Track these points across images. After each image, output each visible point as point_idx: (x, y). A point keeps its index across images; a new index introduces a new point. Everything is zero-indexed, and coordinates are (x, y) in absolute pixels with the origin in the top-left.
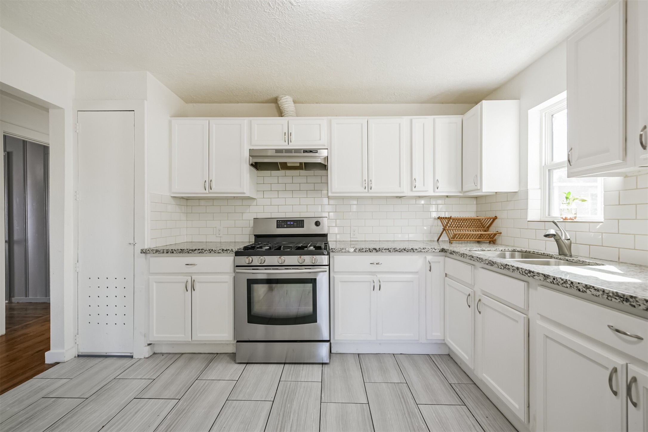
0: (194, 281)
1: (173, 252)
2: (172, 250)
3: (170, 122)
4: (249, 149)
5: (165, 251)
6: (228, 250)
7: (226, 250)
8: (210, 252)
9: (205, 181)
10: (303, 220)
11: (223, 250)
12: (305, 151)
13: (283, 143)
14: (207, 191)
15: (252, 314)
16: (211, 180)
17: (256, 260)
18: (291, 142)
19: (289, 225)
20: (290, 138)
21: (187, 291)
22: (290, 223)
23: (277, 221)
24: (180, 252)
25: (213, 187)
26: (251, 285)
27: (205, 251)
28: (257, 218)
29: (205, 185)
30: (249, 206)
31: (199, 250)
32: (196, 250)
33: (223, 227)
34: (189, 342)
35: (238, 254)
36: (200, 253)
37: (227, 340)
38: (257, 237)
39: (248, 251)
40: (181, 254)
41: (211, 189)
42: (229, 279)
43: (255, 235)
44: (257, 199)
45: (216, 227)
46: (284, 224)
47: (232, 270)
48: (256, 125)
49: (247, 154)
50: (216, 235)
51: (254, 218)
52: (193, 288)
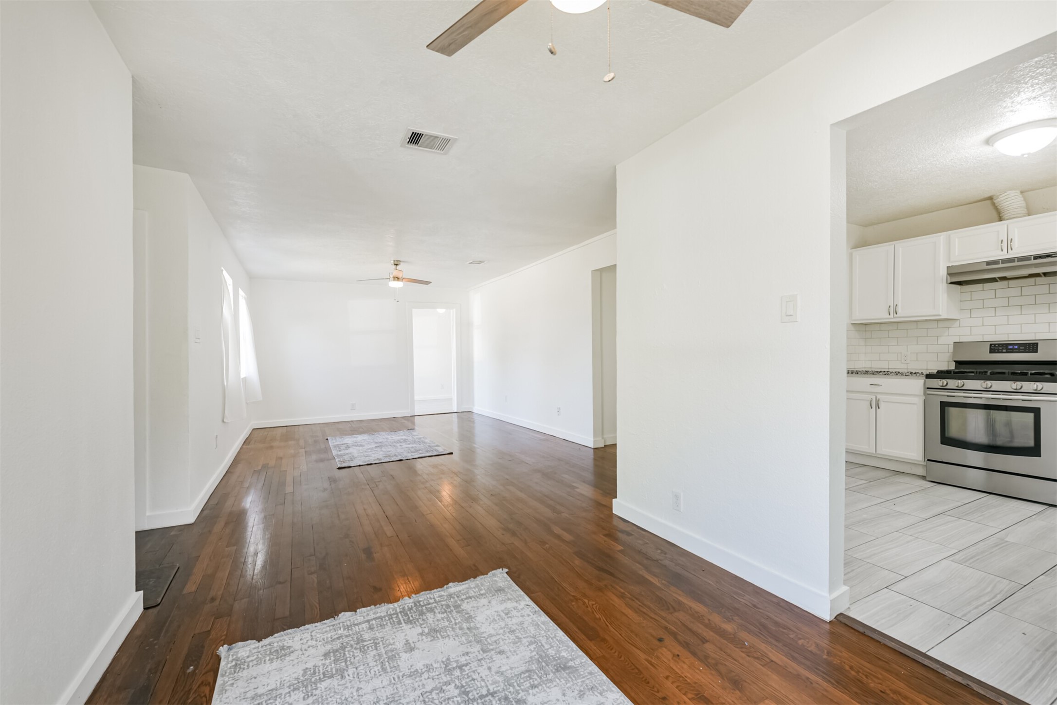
0: (879, 400)
1: (858, 373)
2: (857, 371)
3: (851, 255)
4: (947, 267)
5: (850, 372)
6: (918, 373)
7: (915, 373)
8: (897, 374)
9: (890, 306)
10: (1037, 344)
11: (911, 373)
12: (1036, 257)
13: (1000, 252)
14: (892, 316)
15: (946, 435)
16: (896, 305)
17: (953, 383)
18: (1012, 249)
19: (1010, 349)
20: (1011, 245)
21: (872, 408)
22: (1014, 347)
23: (991, 345)
24: (865, 374)
25: (899, 311)
26: (946, 408)
27: (891, 373)
28: (961, 341)
29: (889, 310)
30: (948, 328)
31: (884, 372)
32: (881, 372)
33: (911, 353)
34: (873, 454)
35: (929, 376)
36: (885, 374)
37: (916, 459)
38: (959, 363)
39: (942, 375)
40: (866, 375)
41: (896, 314)
42: (919, 402)
43: (955, 361)
44: (961, 319)
45: (901, 353)
46: (1003, 349)
47: (922, 393)
48: (957, 239)
49: (943, 272)
50: (901, 361)
51: (954, 342)
52: (878, 406)
